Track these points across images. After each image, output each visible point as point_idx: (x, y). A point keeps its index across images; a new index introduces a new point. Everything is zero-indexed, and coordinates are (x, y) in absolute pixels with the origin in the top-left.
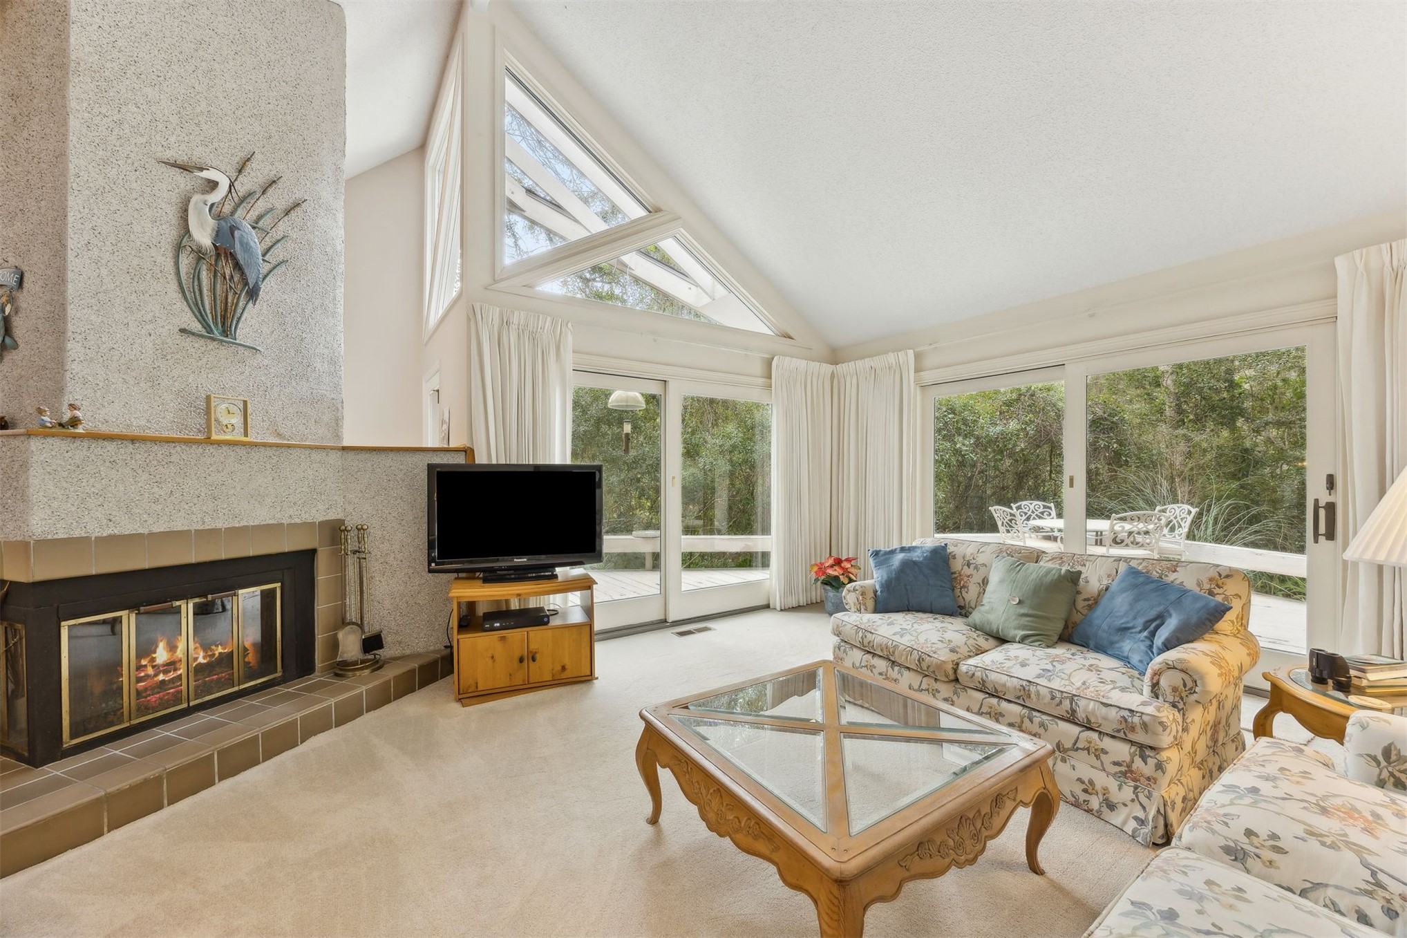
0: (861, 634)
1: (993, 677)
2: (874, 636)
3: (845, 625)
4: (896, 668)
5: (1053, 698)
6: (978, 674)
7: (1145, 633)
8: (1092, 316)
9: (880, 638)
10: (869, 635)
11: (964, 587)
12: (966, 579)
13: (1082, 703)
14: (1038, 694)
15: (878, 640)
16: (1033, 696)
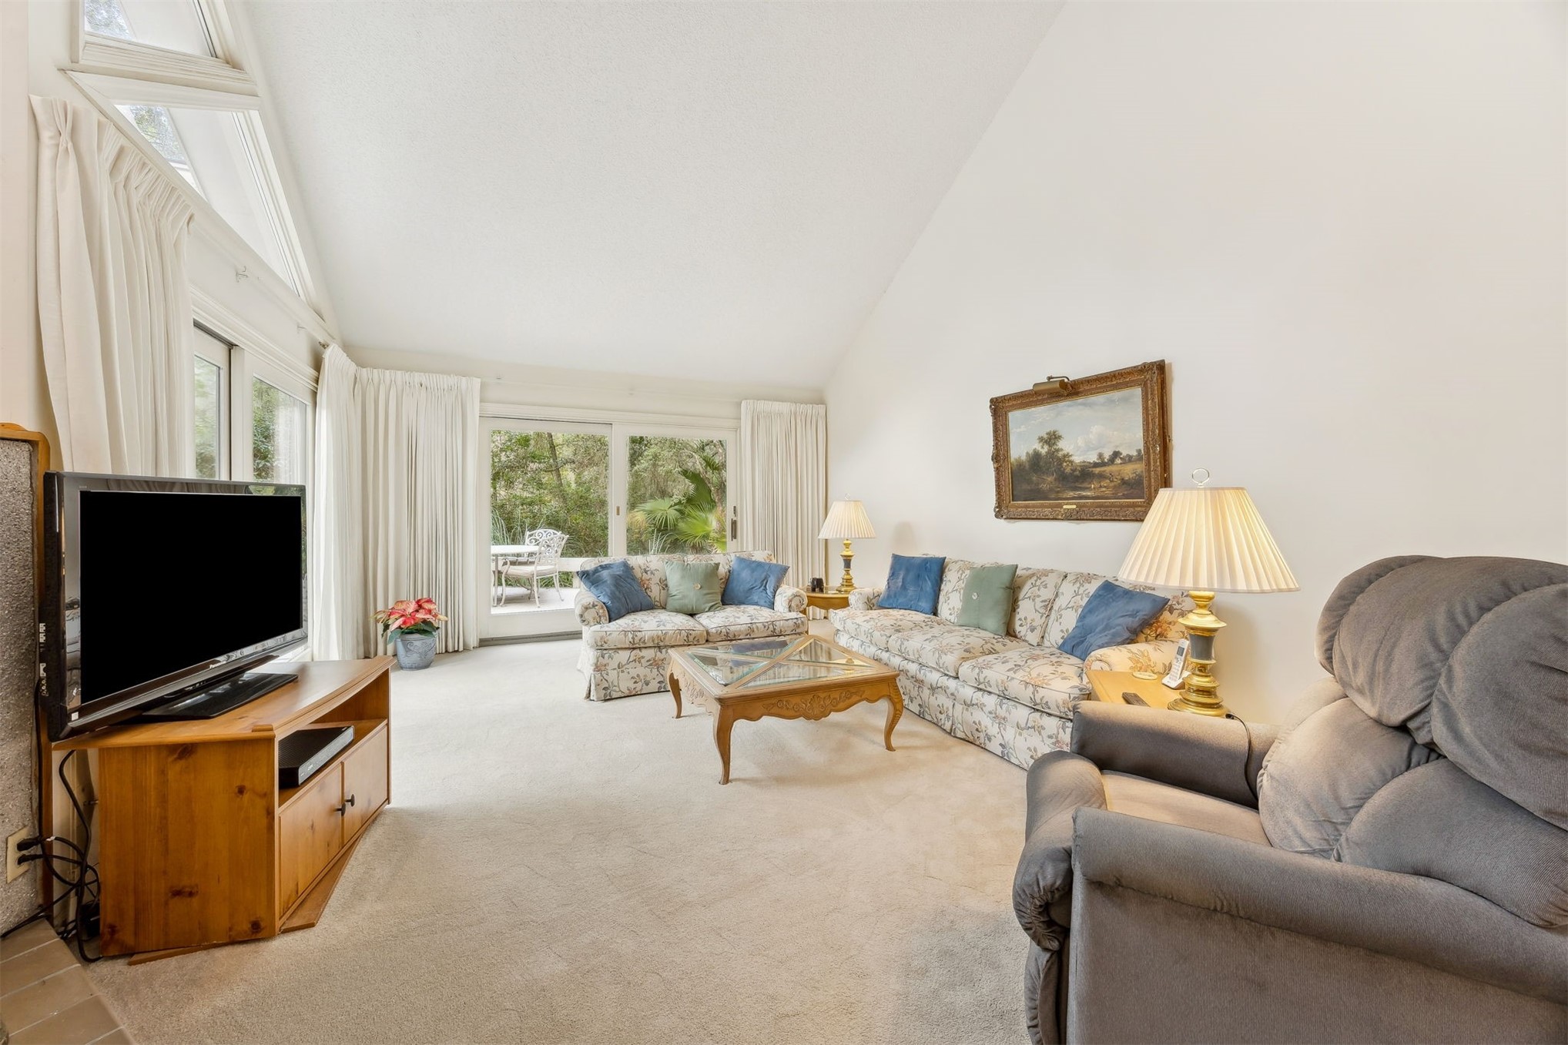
0: (630, 636)
1: (732, 628)
2: (643, 633)
3: (610, 634)
4: (664, 651)
5: (765, 627)
6: (724, 630)
7: (763, 588)
8: (631, 394)
9: (649, 633)
10: (638, 634)
11: (647, 588)
12: (647, 582)
13: (777, 623)
14: (757, 627)
15: (647, 635)
16: (755, 630)
